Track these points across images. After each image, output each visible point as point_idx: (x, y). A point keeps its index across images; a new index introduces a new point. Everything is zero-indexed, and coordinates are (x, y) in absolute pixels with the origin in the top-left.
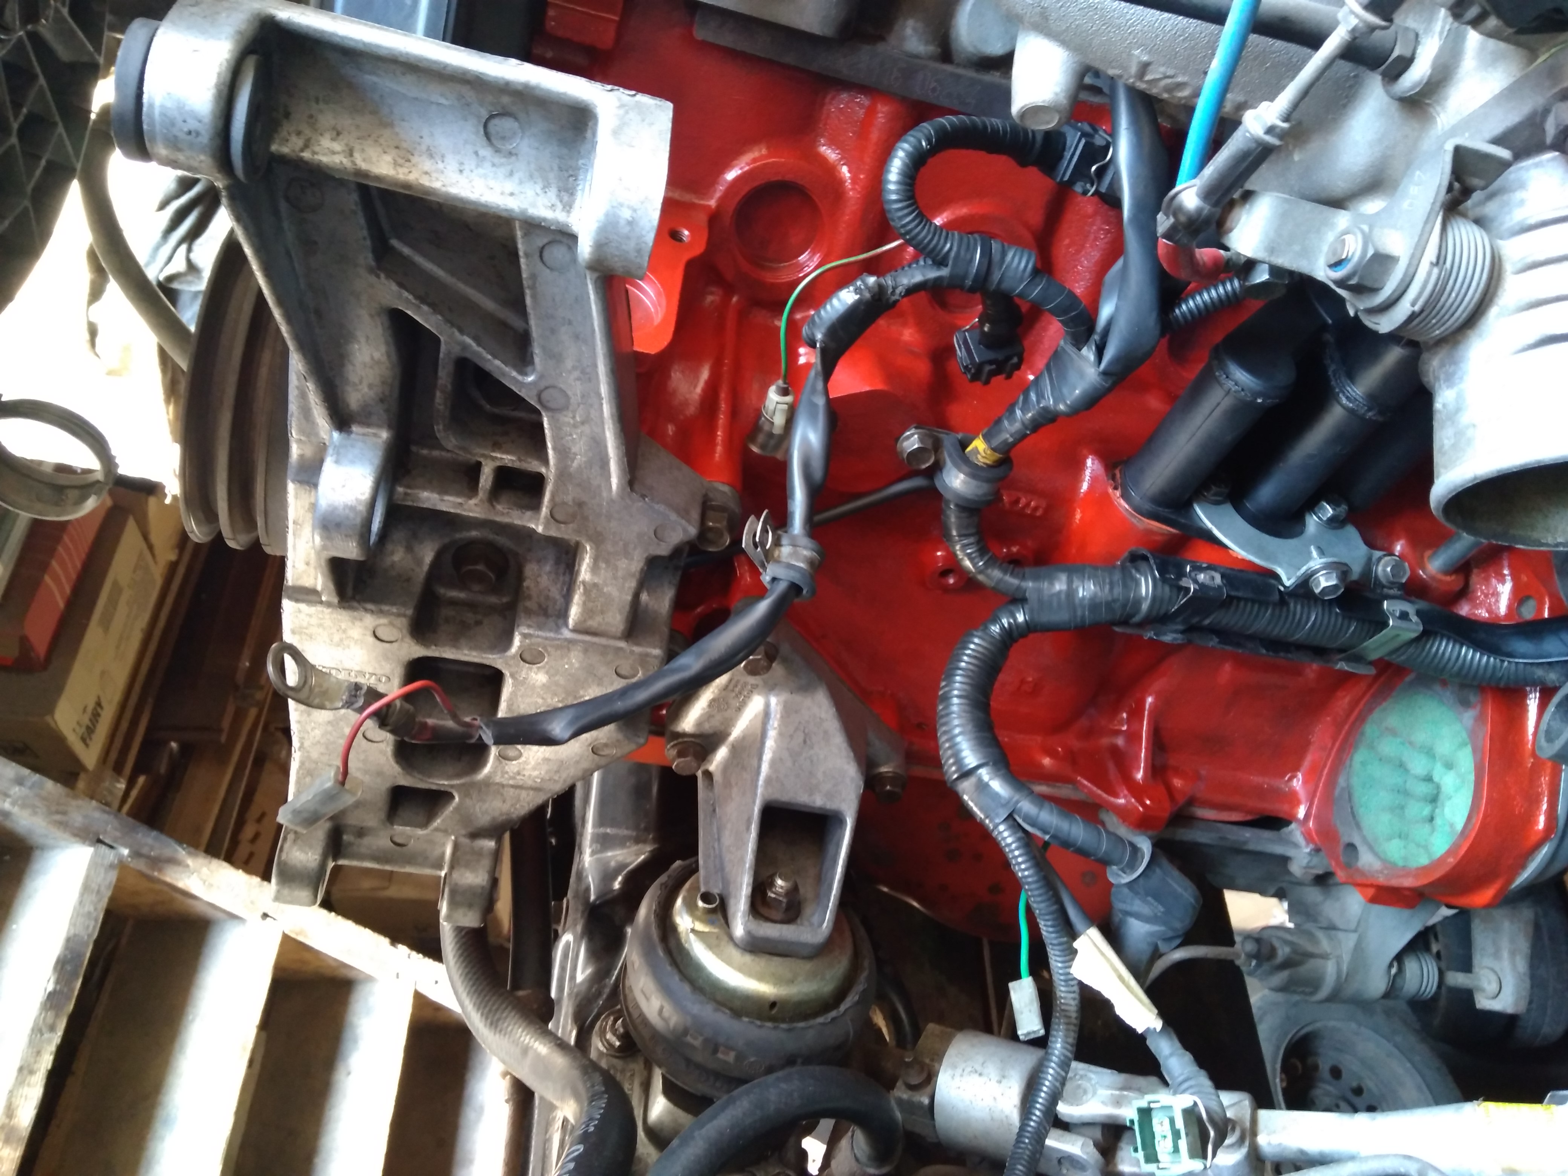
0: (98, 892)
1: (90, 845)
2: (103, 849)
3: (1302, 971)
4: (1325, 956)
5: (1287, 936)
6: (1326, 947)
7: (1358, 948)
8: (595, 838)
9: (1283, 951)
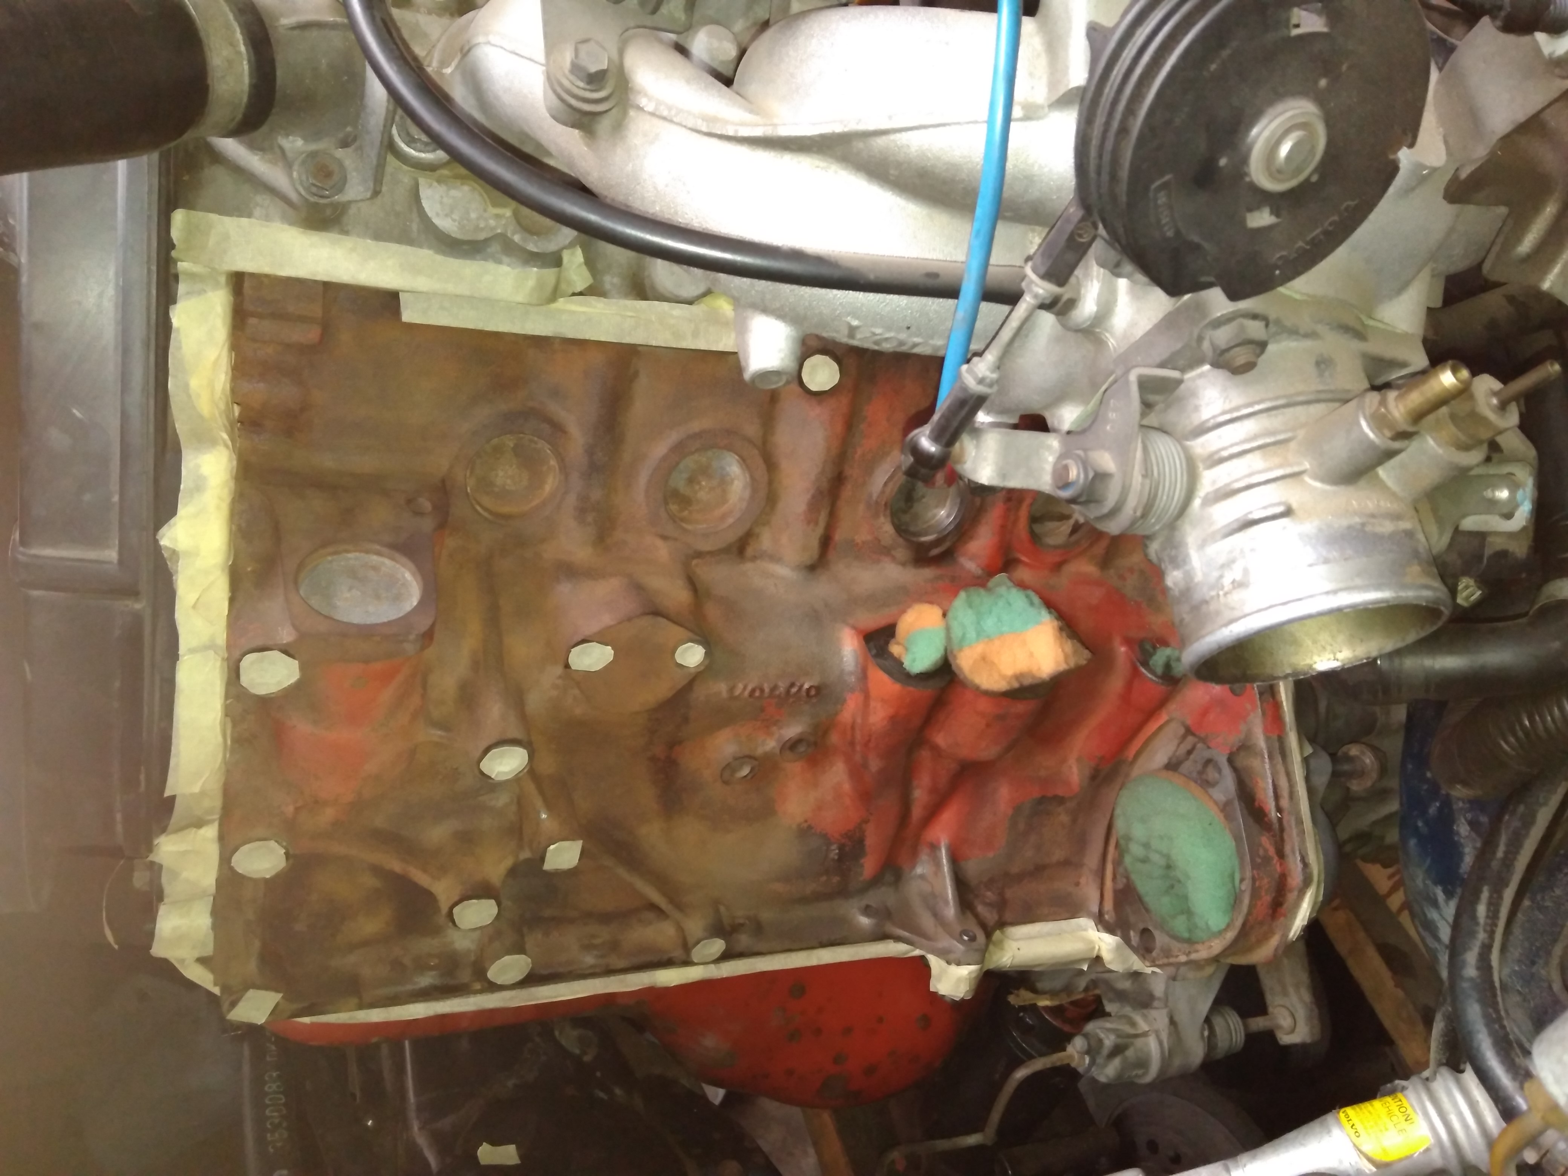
3: (1130, 1053)
4: (1145, 1034)
5: (1108, 1025)
6: (1143, 1026)
7: (1172, 1022)
8: (420, 1109)
9: (1109, 1041)
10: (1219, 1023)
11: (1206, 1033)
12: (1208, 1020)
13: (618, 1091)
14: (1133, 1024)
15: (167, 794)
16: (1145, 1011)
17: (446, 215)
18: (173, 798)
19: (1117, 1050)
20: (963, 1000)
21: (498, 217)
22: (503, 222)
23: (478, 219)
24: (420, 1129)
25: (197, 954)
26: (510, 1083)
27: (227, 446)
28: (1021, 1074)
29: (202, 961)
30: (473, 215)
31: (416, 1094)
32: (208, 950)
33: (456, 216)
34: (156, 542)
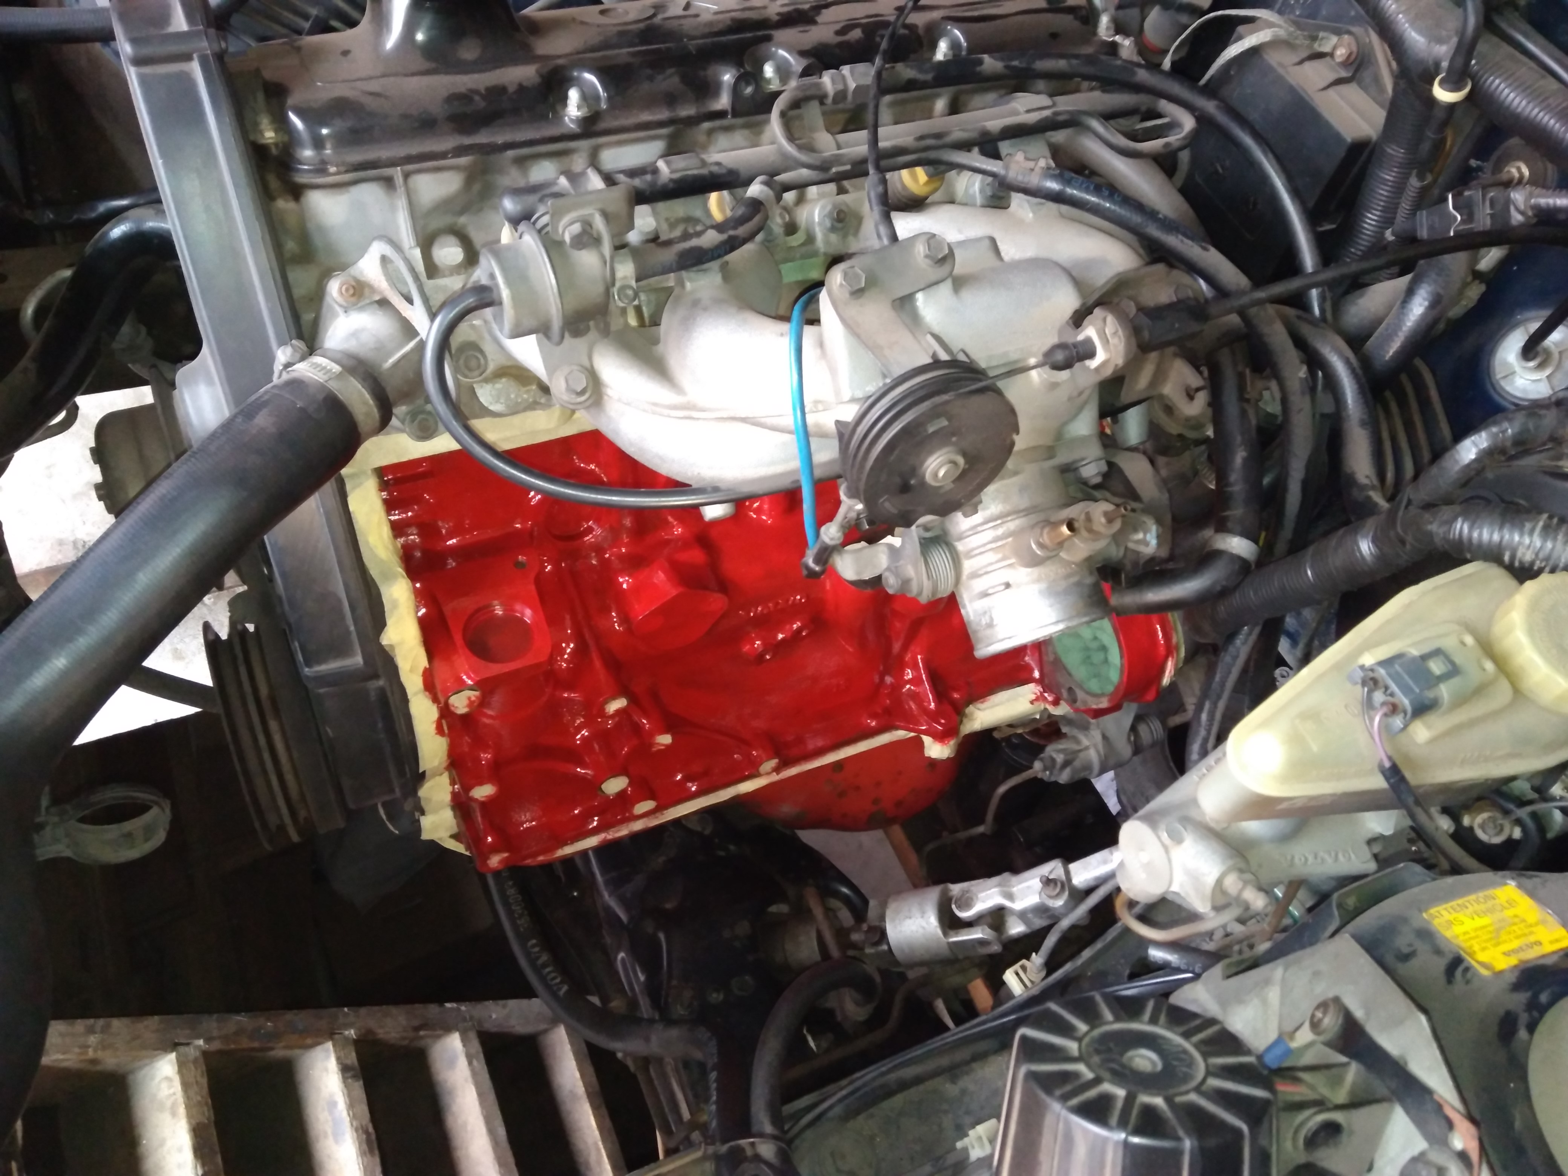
0: (197, 1082)
1: (172, 1051)
2: (182, 1049)
3: (1077, 763)
4: (1087, 748)
5: (1061, 746)
6: (1085, 742)
7: (1105, 737)
8: (607, 883)
9: (1060, 758)
10: (1143, 729)
11: (1132, 738)
12: (1133, 729)
13: (732, 848)
14: (1078, 742)
15: (421, 771)
16: (1086, 732)
17: (496, 402)
18: (424, 772)
19: (1066, 764)
20: (948, 758)
21: (528, 392)
22: (532, 393)
23: (516, 396)
24: (610, 896)
25: (449, 834)
26: (661, 860)
27: (403, 577)
28: (1002, 789)
29: (454, 837)
30: (513, 396)
31: (602, 875)
32: (455, 830)
33: (502, 401)
34: (380, 644)
